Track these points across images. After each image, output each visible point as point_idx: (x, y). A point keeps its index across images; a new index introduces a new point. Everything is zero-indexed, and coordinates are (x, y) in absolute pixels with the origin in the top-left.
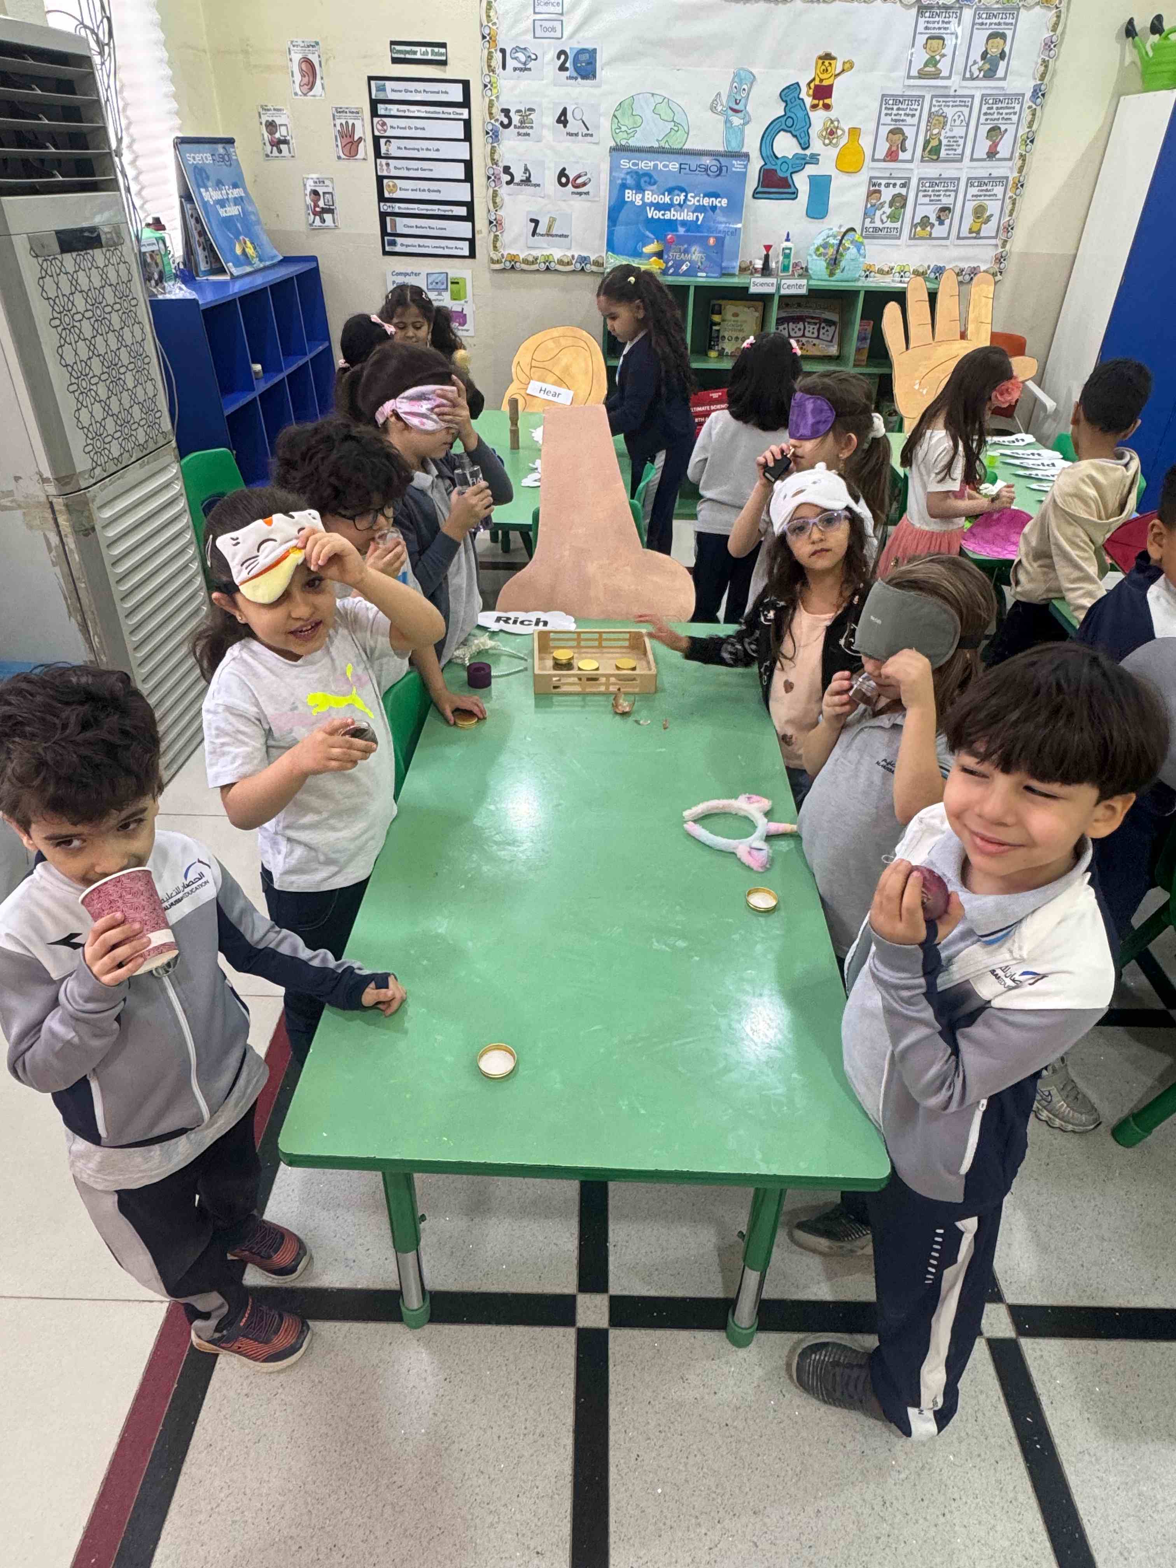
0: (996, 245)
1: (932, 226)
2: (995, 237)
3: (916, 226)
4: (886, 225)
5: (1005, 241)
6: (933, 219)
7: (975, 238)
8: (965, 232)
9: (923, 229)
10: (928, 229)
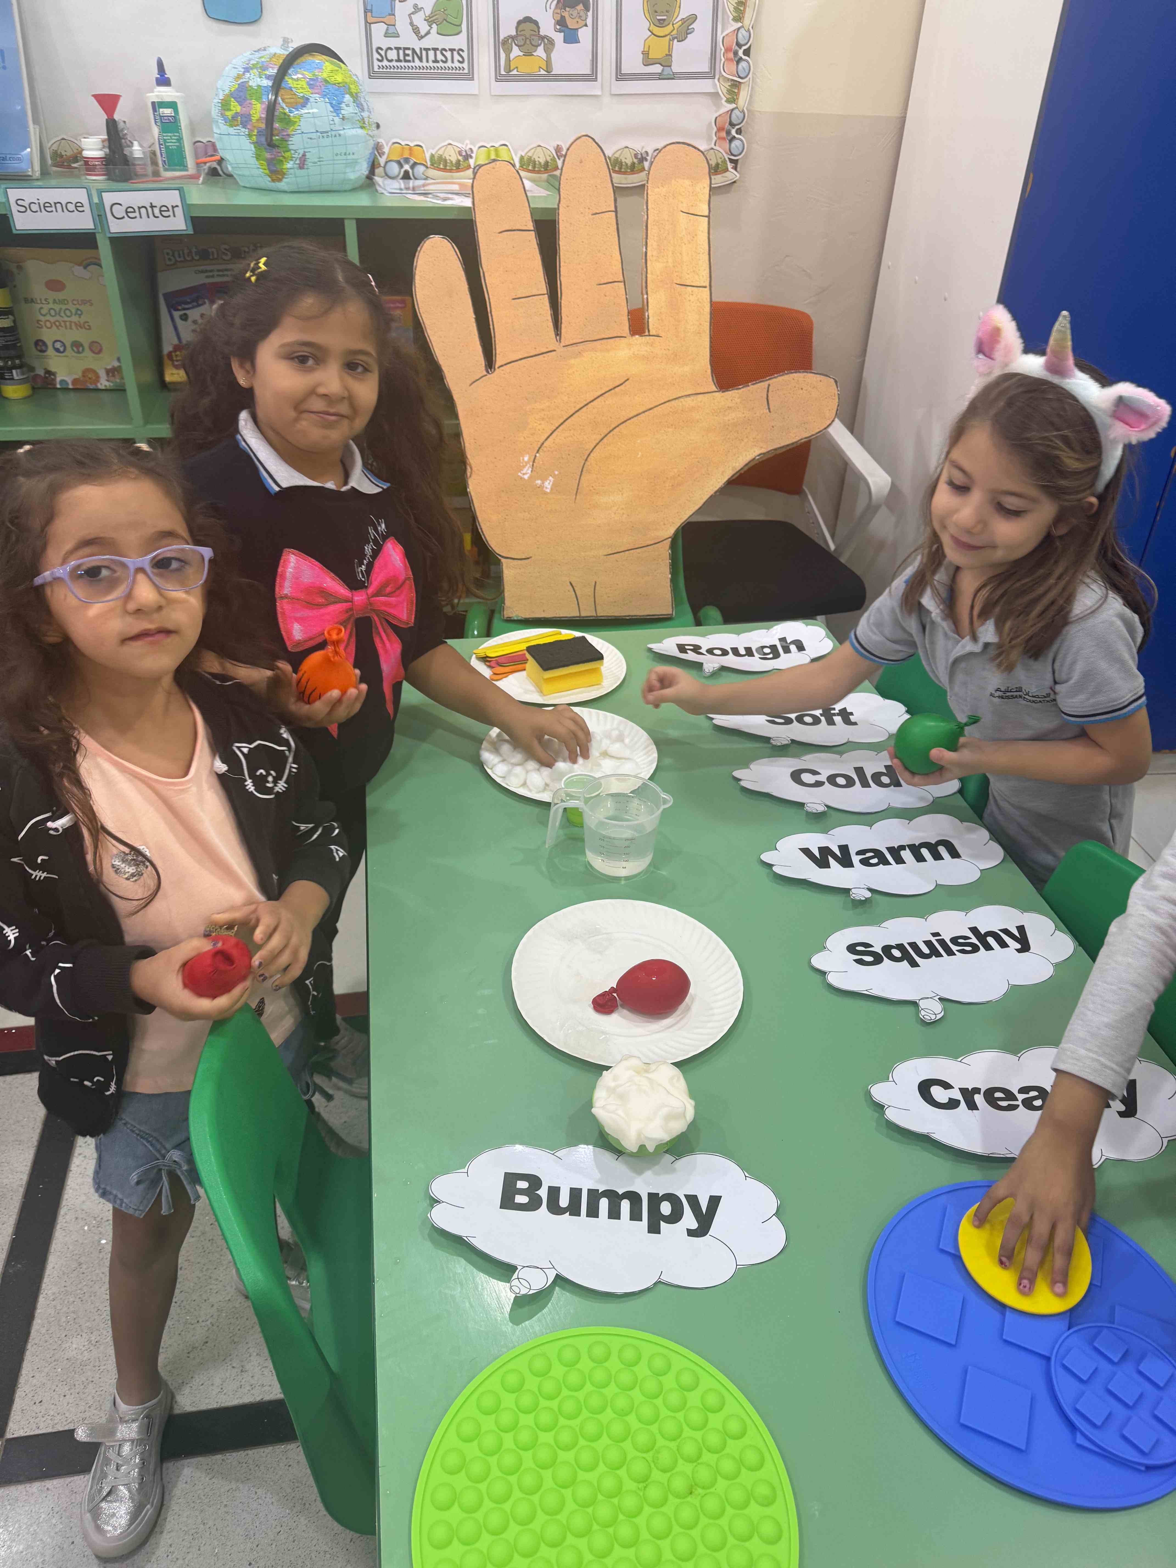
0: (715, 95)
1: (550, 44)
2: (710, 75)
3: (505, 44)
4: (426, 43)
5: (736, 85)
6: (547, 27)
7: (660, 77)
8: (633, 63)
9: (528, 54)
10: (540, 52)
